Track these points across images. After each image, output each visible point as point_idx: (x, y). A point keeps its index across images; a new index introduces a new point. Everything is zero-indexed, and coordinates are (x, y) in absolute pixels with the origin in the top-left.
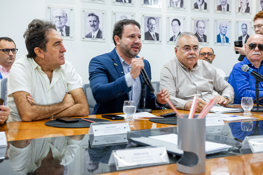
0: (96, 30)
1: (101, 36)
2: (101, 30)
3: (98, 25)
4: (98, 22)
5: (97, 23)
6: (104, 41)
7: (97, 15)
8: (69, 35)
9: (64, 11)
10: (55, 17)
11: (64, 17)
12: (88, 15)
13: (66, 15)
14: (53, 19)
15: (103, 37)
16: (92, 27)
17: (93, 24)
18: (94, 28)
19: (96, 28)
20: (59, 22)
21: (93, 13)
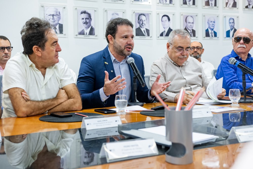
0: (89, 27)
1: (93, 33)
2: (93, 27)
3: (90, 22)
5: (89, 20)
6: (96, 38)
7: (89, 13)
9: (57, 9)
10: (49, 15)
11: (57, 15)
12: (80, 13)
13: (59, 13)
14: (47, 17)
15: (96, 34)
16: (85, 24)
17: (86, 22)
18: (86, 25)
19: (88, 25)
20: (52, 20)
21: (85, 11)
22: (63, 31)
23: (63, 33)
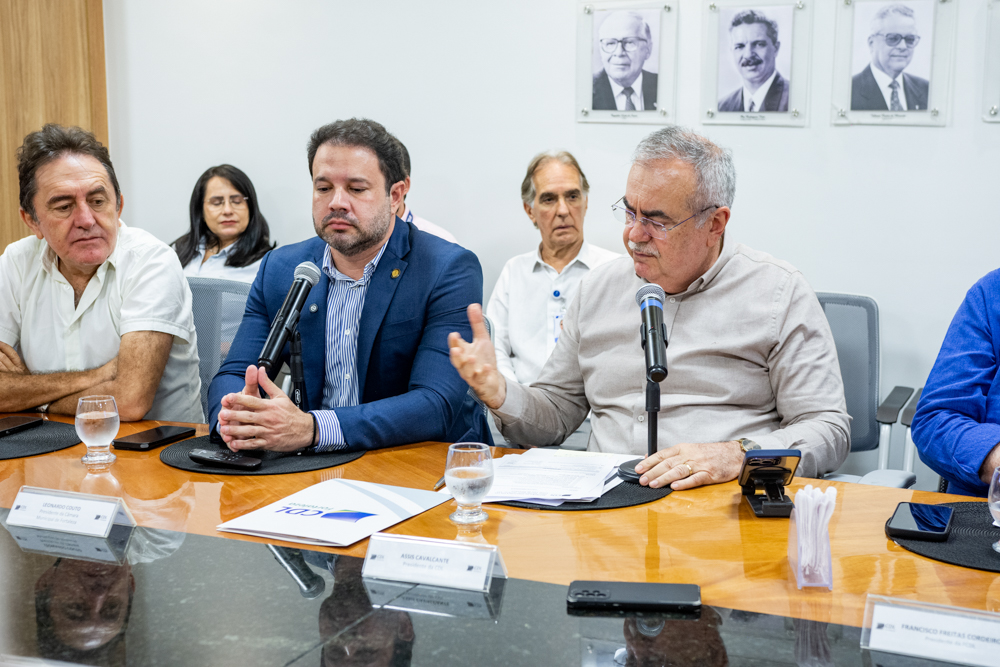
0: (763, 80)
1: (783, 103)
2: (785, 76)
3: (770, 58)
4: (773, 47)
5: (769, 51)
6: (796, 122)
7: (770, 17)
8: (655, 104)
9: (639, 18)
10: (608, 44)
11: (640, 39)
12: (729, 24)
13: (648, 31)
14: (601, 50)
15: (793, 107)
16: (749, 68)
17: (753, 58)
18: (754, 70)
19: (762, 70)
20: (621, 61)
21: (752, 12)
22: (655, 101)
23: (655, 109)
